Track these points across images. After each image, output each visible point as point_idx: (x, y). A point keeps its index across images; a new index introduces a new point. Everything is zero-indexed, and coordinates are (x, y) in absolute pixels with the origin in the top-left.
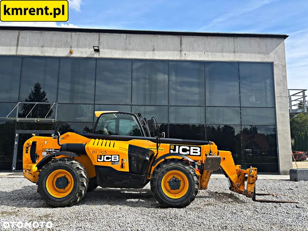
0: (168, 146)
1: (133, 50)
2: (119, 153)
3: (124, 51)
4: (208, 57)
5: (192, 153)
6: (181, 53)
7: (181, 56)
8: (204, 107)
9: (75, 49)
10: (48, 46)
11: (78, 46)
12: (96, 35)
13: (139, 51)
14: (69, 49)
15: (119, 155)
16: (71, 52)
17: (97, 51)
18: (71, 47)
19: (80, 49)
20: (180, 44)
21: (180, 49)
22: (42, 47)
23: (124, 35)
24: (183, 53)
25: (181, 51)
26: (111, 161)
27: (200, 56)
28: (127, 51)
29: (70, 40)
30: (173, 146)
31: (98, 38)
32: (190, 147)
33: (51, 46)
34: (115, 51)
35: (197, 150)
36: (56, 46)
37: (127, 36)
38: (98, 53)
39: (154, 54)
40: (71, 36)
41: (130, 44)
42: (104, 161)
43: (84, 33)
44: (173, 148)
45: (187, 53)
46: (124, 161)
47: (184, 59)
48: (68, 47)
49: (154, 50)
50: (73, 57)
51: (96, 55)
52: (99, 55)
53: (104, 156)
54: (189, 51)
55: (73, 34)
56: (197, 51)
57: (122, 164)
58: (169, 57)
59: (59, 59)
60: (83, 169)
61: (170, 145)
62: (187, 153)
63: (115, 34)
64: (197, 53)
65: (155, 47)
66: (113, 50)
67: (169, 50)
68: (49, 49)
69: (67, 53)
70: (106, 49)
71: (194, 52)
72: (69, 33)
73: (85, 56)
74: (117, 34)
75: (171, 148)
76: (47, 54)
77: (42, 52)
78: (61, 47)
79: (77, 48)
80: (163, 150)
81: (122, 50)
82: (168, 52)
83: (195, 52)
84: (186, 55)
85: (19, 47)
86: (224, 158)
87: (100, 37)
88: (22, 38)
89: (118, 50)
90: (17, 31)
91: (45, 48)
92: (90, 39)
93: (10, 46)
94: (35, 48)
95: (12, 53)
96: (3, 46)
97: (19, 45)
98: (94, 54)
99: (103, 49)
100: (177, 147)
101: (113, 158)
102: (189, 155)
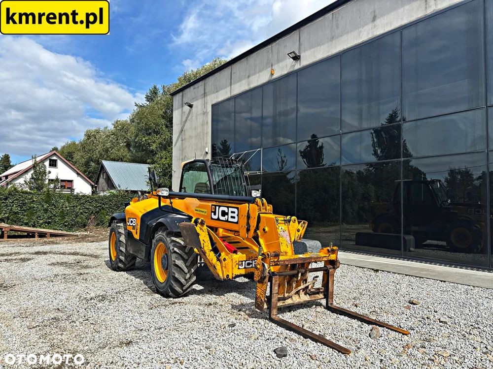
0: (209, 206)
2: (137, 216)
3: (330, 43)
6: (426, 1)
7: (426, 7)
8: (485, 110)
9: (276, 65)
11: (278, 61)
12: (296, 34)
13: (351, 31)
14: (270, 69)
15: (136, 219)
16: (272, 74)
17: (296, 58)
18: (272, 65)
19: (281, 64)
22: (249, 77)
23: (330, 15)
26: (132, 225)
28: (334, 41)
29: (270, 57)
30: (214, 207)
31: (298, 38)
32: (228, 208)
33: (255, 73)
34: (319, 47)
35: (234, 212)
36: (260, 71)
37: (334, 15)
38: (299, 61)
39: (375, 26)
40: (272, 50)
41: (337, 27)
42: (130, 225)
43: (283, 38)
46: (138, 226)
47: (434, 10)
48: (269, 67)
49: (374, 19)
50: (274, 79)
51: (298, 66)
52: (300, 64)
53: (130, 218)
55: (274, 44)
57: (137, 229)
58: (402, 19)
59: (262, 87)
61: (212, 205)
62: (225, 218)
65: (377, 13)
66: (316, 49)
67: (403, 5)
68: (254, 76)
69: (268, 76)
70: (307, 50)
72: (269, 46)
73: (285, 72)
74: (320, 19)
75: (212, 210)
76: (252, 86)
77: (249, 85)
78: (263, 70)
79: (277, 63)
80: (205, 212)
81: (327, 42)
82: (401, 10)
85: (232, 86)
86: (264, 230)
87: (301, 35)
88: (234, 73)
89: (323, 44)
90: (230, 67)
91: (251, 78)
92: (290, 44)
93: (226, 88)
94: (244, 82)
95: (228, 95)
96: (222, 89)
97: (232, 84)
98: (294, 65)
99: (305, 52)
100: (217, 207)
101: (134, 222)
102: (227, 221)
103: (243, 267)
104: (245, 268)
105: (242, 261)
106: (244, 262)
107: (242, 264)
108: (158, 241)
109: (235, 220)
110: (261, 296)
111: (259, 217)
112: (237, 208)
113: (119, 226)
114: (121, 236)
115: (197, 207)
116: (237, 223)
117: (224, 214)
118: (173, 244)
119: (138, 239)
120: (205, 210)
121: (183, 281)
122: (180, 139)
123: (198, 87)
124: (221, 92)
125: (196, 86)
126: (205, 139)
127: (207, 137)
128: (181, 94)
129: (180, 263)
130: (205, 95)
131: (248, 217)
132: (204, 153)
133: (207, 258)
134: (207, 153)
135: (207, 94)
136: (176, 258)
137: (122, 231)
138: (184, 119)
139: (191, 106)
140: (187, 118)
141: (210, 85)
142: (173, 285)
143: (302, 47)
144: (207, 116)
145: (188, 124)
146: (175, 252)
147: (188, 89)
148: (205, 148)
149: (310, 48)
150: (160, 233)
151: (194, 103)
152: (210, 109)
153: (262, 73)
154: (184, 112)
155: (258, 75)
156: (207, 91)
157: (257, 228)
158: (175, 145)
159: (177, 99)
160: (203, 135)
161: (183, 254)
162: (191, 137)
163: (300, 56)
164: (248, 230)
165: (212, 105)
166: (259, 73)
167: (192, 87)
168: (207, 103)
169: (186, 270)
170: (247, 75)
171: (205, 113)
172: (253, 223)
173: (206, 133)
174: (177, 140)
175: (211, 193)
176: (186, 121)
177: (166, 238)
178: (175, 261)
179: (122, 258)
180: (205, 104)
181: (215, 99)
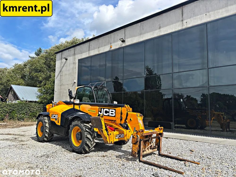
0: (97, 108)
1: (145, 33)
2: (58, 113)
3: (139, 36)
4: (210, 17)
5: (110, 115)
6: (182, 23)
7: (182, 26)
8: (207, 69)
9: (113, 44)
10: (101, 47)
12: (123, 30)
13: (149, 32)
15: (58, 115)
16: (111, 48)
17: (123, 41)
18: (111, 44)
19: (115, 43)
20: (181, 15)
21: (181, 19)
22: (99, 48)
23: (139, 24)
24: (185, 21)
25: (182, 21)
26: (55, 118)
27: (201, 20)
28: (141, 35)
29: (110, 39)
30: (100, 109)
31: (124, 33)
32: (109, 109)
33: (102, 46)
34: (134, 37)
35: (113, 111)
36: (105, 46)
37: (141, 24)
38: (124, 43)
39: (160, 31)
40: (111, 37)
41: (143, 29)
42: (53, 118)
43: (117, 32)
44: (100, 111)
45: (188, 20)
46: (59, 119)
47: (186, 27)
48: (109, 44)
49: (160, 28)
50: (112, 50)
51: (124, 45)
52: (125, 44)
53: (53, 115)
54: (190, 18)
55: (112, 34)
56: (198, 15)
57: (58, 120)
58: (172, 29)
59: (106, 53)
60: (48, 122)
61: (99, 108)
62: (107, 114)
63: (134, 25)
64: (199, 16)
65: (161, 25)
66: (133, 38)
67: (172, 24)
68: (101, 48)
69: (109, 48)
70: (129, 38)
71: (195, 17)
72: (110, 35)
73: (118, 47)
74: (135, 25)
75: (99, 111)
76: (101, 52)
77: (99, 51)
78: (106, 45)
80: (95, 112)
81: (138, 36)
82: (171, 26)
83: (197, 17)
84: (187, 23)
85: (90, 51)
86: (131, 120)
87: (125, 31)
88: (91, 45)
89: (136, 36)
90: (89, 42)
91: (100, 48)
92: (120, 34)
93: (87, 52)
94: (96, 50)
95: (87, 56)
96: (84, 53)
97: (90, 50)
98: (122, 45)
99: (127, 39)
100: (102, 109)
101: (56, 116)
102: (109, 116)
103: (118, 137)
104: (118, 138)
105: (117, 135)
106: (118, 135)
107: (117, 136)
108: (74, 126)
109: (114, 115)
110: (135, 150)
111: (127, 114)
112: (115, 110)
113: (45, 119)
114: (46, 124)
115: (89, 109)
116: (115, 116)
117: (106, 112)
118: (85, 127)
119: (60, 125)
120: (95, 111)
121: (90, 145)
122: (59, 76)
123: (71, 51)
124: (83, 54)
125: (70, 50)
126: (74, 76)
127: (75, 75)
128: (61, 53)
129: (89, 136)
130: (74, 54)
131: (121, 114)
132: (73, 82)
133: (103, 134)
134: (75, 83)
135: (76, 54)
136: (87, 134)
137: (47, 121)
138: (62, 66)
139: (66, 59)
140: (64, 65)
141: (78, 50)
142: (85, 147)
143: (126, 37)
144: (75, 64)
145: (64, 68)
146: (87, 131)
147: (65, 51)
148: (74, 80)
149: (130, 38)
150: (76, 122)
151: (68, 58)
152: (77, 62)
153: (106, 46)
154: (62, 62)
155: (103, 47)
156: (76, 53)
157: (126, 119)
158: (57, 78)
159: (58, 56)
160: (73, 73)
161: (90, 132)
162: (66, 75)
163: (125, 41)
164: (121, 120)
165: (78, 60)
166: (104, 46)
167: (67, 50)
168: (75, 58)
169: (92, 140)
170: (98, 47)
171: (74, 63)
172: (124, 117)
173: (75, 73)
174: (58, 76)
175: (95, 102)
176: (63, 66)
177: (80, 124)
178: (87, 136)
179: (47, 135)
180: (74, 59)
181: (80, 57)
